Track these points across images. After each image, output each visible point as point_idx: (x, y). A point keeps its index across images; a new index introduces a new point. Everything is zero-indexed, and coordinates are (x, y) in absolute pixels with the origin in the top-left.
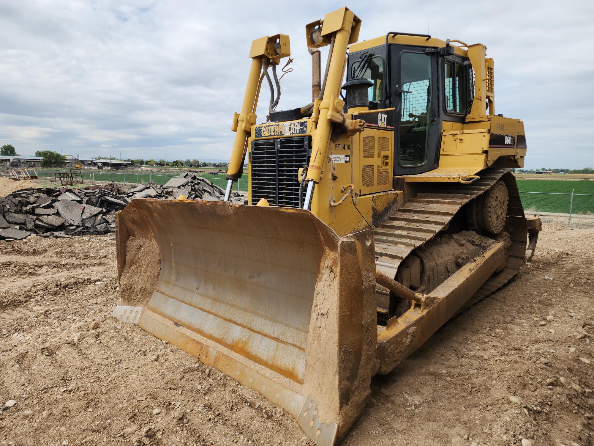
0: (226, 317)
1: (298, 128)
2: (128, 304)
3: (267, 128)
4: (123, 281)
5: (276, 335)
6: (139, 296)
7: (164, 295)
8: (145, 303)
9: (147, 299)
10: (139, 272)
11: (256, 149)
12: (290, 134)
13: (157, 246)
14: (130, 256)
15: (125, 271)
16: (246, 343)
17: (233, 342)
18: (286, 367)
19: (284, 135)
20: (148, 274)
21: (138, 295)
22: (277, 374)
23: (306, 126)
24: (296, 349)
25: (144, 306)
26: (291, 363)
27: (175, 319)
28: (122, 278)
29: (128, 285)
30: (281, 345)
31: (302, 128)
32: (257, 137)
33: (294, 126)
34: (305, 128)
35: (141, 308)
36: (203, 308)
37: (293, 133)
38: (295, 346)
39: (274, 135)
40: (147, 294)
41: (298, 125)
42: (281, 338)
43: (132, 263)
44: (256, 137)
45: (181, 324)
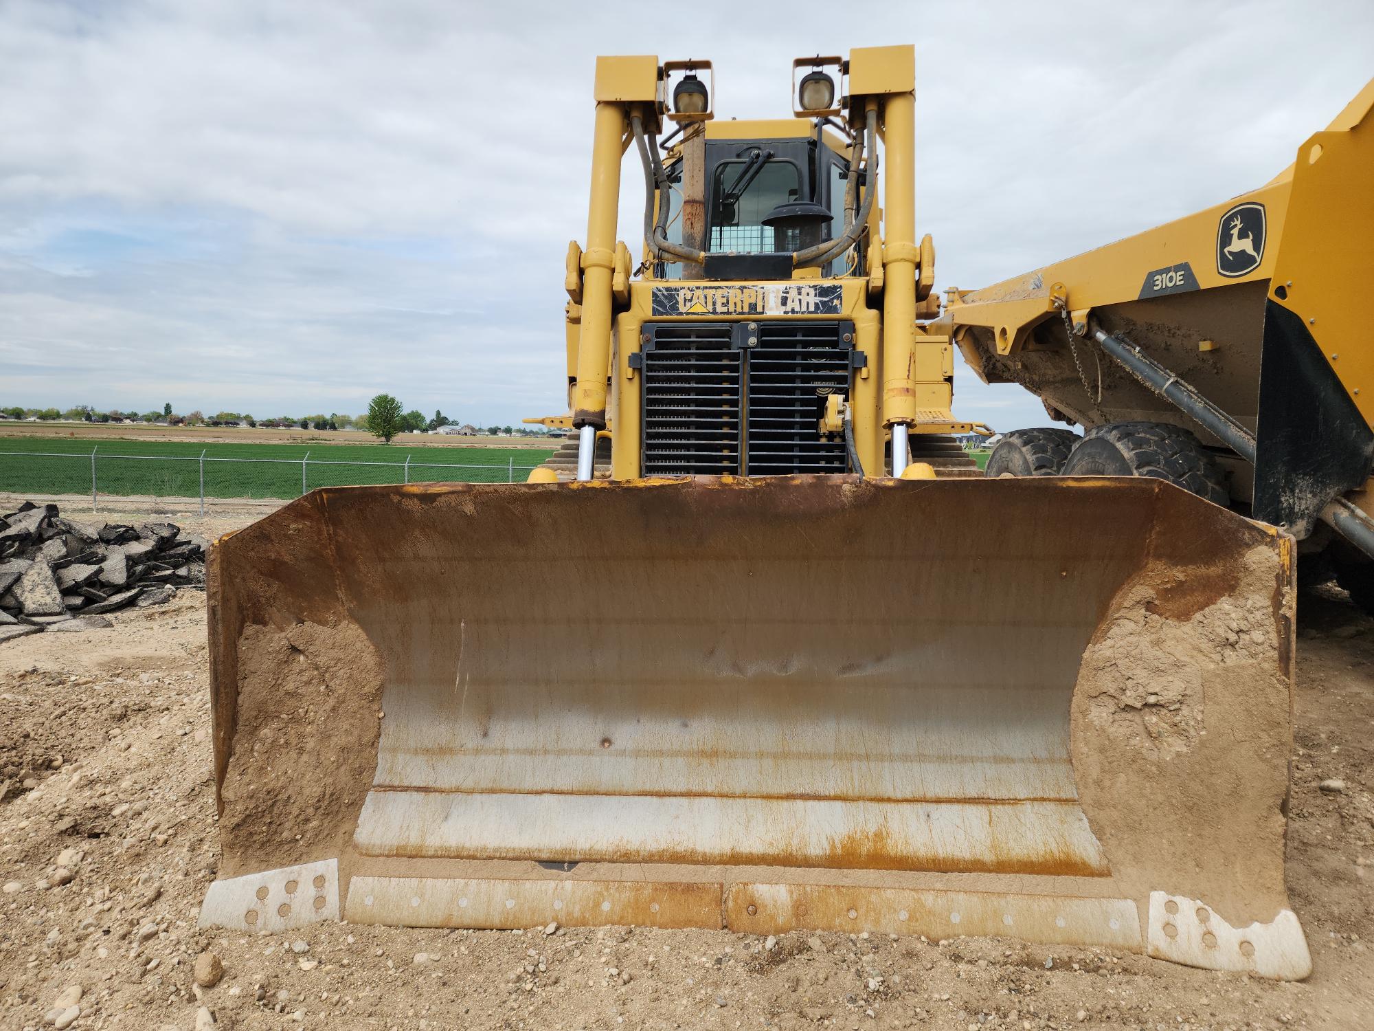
0: (766, 790)
1: (813, 300)
2: (266, 863)
3: (697, 293)
4: (235, 784)
5: (973, 793)
6: (314, 823)
7: (432, 795)
8: (339, 839)
9: (346, 827)
10: (294, 741)
11: (659, 345)
12: (785, 313)
13: (367, 643)
14: (251, 693)
15: (238, 749)
16: (878, 836)
17: (833, 846)
18: (1042, 853)
19: (763, 313)
20: (339, 740)
21: (307, 821)
22: (1026, 877)
23: (839, 297)
24: (1051, 806)
25: (342, 852)
26: (1051, 840)
27: (540, 851)
28: (233, 775)
29: (262, 795)
30: (998, 810)
31: (826, 299)
32: (662, 314)
33: (800, 294)
34: (836, 302)
35: (333, 863)
36: (656, 789)
37: (793, 311)
38: (1043, 799)
39: (728, 313)
40: (343, 809)
41: (812, 292)
42: (991, 794)
43: (264, 715)
44: (655, 312)
45: (578, 857)
